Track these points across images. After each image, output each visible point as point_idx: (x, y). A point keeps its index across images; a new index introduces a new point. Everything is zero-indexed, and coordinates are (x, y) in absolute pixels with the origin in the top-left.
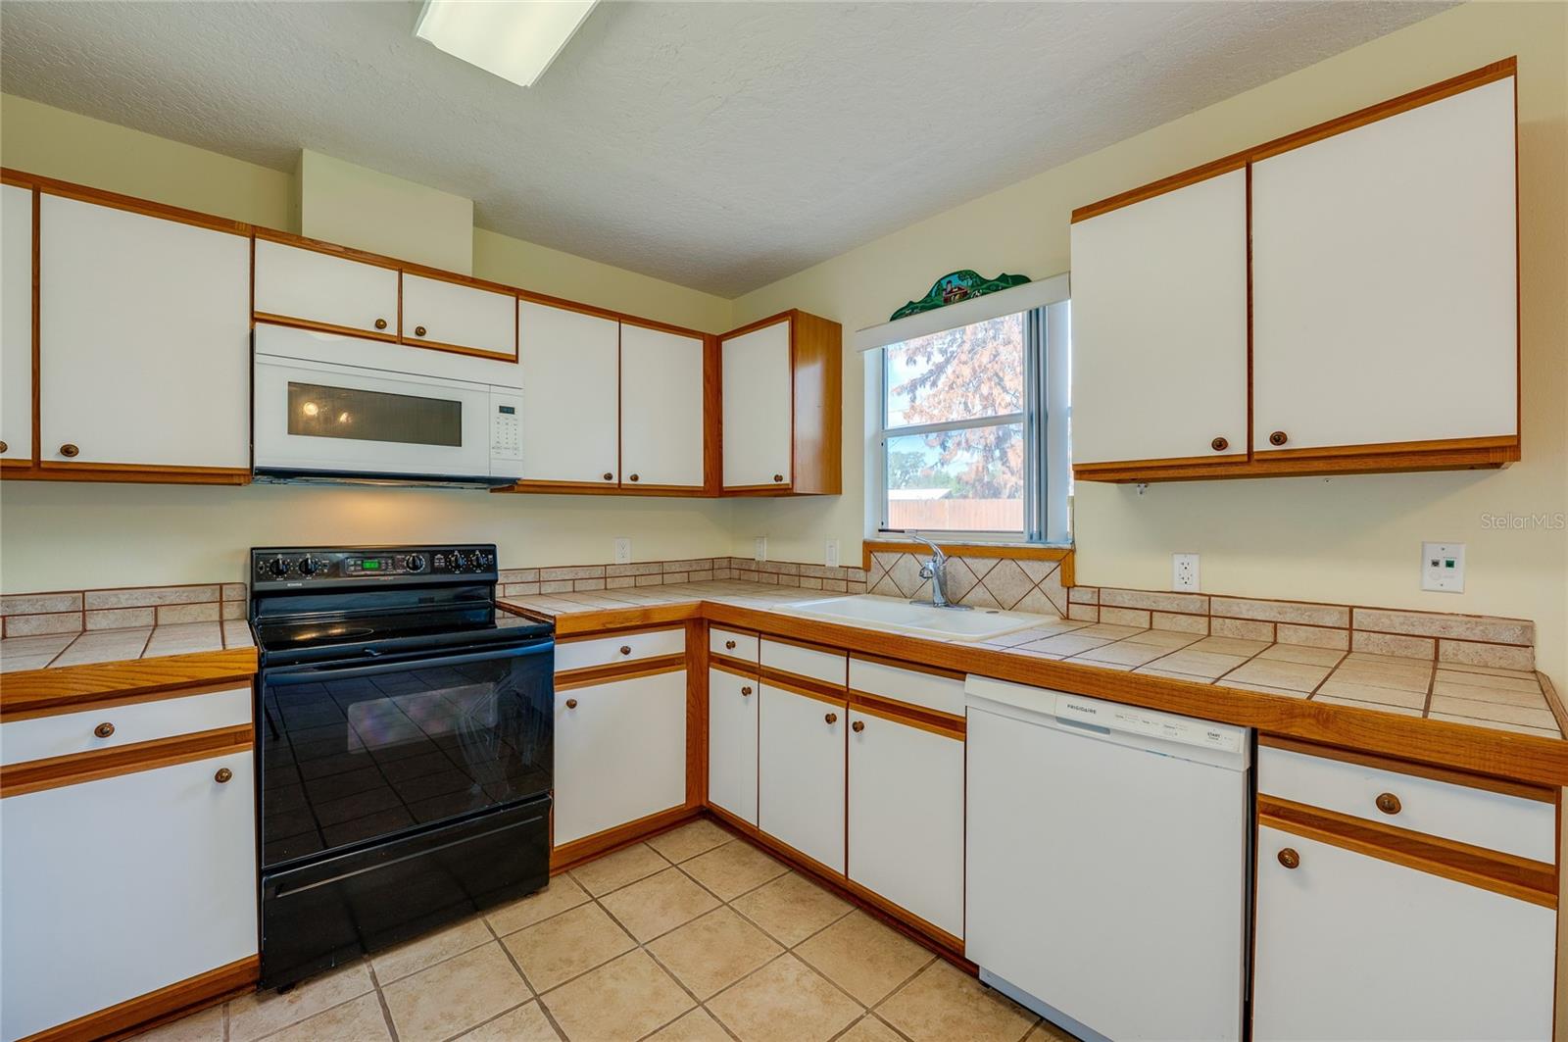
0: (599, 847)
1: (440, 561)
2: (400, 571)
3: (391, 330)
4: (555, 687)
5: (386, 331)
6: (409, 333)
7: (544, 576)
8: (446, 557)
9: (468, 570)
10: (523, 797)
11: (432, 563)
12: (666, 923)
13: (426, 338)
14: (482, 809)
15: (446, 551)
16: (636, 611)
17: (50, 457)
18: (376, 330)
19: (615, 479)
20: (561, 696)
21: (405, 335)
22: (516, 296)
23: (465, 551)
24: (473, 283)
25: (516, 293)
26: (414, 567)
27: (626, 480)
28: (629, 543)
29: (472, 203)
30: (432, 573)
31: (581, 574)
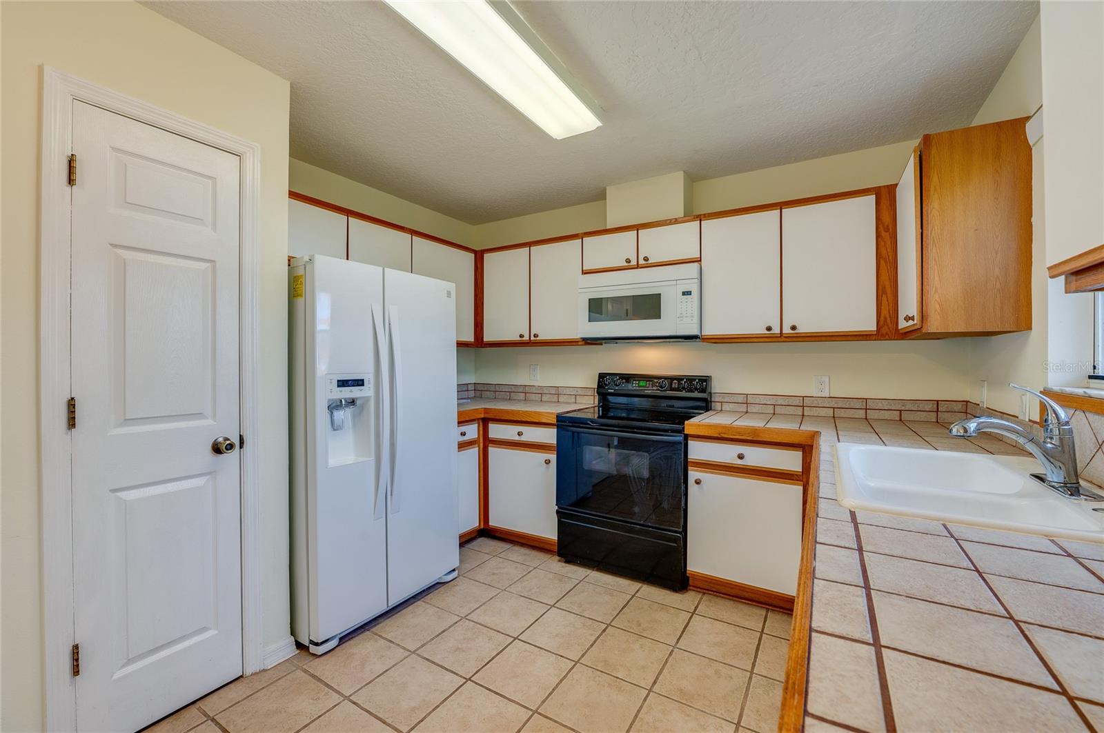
0: (734, 592)
1: (675, 384)
2: (655, 388)
3: (634, 263)
4: (689, 468)
5: (632, 264)
6: (642, 262)
7: (750, 400)
8: (679, 382)
9: (691, 391)
10: (662, 527)
11: (671, 384)
12: (704, 650)
13: (650, 262)
14: (640, 522)
15: (679, 379)
16: (746, 428)
17: (532, 338)
18: (626, 264)
19: (776, 330)
20: (693, 474)
21: (640, 263)
22: (701, 221)
23: (690, 379)
24: (676, 221)
25: (700, 218)
26: (661, 387)
27: (787, 330)
28: (827, 380)
29: (682, 172)
30: (671, 390)
31: (780, 401)
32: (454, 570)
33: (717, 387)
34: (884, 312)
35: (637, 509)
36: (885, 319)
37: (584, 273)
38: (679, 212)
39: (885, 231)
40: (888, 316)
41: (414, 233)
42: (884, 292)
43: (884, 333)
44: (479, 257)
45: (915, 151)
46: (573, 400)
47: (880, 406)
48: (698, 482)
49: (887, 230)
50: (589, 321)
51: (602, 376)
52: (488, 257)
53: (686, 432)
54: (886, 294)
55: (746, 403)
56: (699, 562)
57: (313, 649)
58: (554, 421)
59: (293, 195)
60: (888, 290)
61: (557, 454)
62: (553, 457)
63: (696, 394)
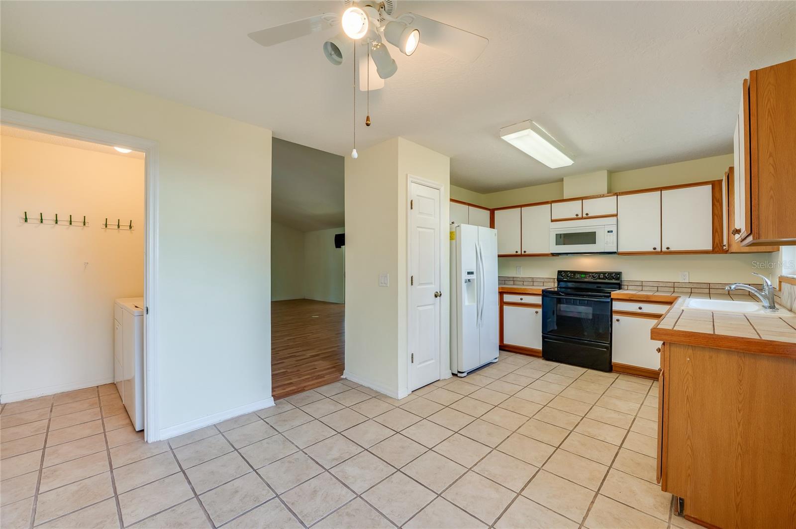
0: (636, 373)
1: (602, 276)
2: (590, 278)
4: (613, 314)
5: (579, 217)
7: (644, 284)
8: (604, 275)
9: (611, 279)
10: (599, 341)
11: (600, 276)
13: (589, 216)
14: (587, 340)
15: (604, 273)
16: (643, 295)
17: (523, 253)
18: (576, 217)
19: (659, 249)
20: (615, 317)
21: (584, 216)
22: (617, 196)
23: (610, 273)
24: (603, 196)
25: (617, 195)
26: (594, 277)
27: (664, 249)
28: (688, 274)
29: (606, 171)
30: (599, 279)
31: (661, 285)
32: (496, 358)
33: (625, 277)
34: (717, 241)
35: (586, 334)
36: (717, 244)
37: (552, 221)
38: (605, 191)
39: (717, 202)
40: (718, 242)
41: (469, 205)
42: (717, 231)
43: (717, 250)
44: (492, 212)
45: (725, 174)
46: (542, 285)
47: (717, 287)
48: (618, 320)
49: (718, 201)
50: (556, 245)
51: (560, 272)
52: (496, 212)
53: (612, 297)
54: (718, 232)
55: (642, 285)
56: (617, 358)
57: (459, 375)
58: (541, 293)
59: (452, 200)
60: (719, 230)
61: (543, 309)
62: (540, 310)
63: (614, 281)
